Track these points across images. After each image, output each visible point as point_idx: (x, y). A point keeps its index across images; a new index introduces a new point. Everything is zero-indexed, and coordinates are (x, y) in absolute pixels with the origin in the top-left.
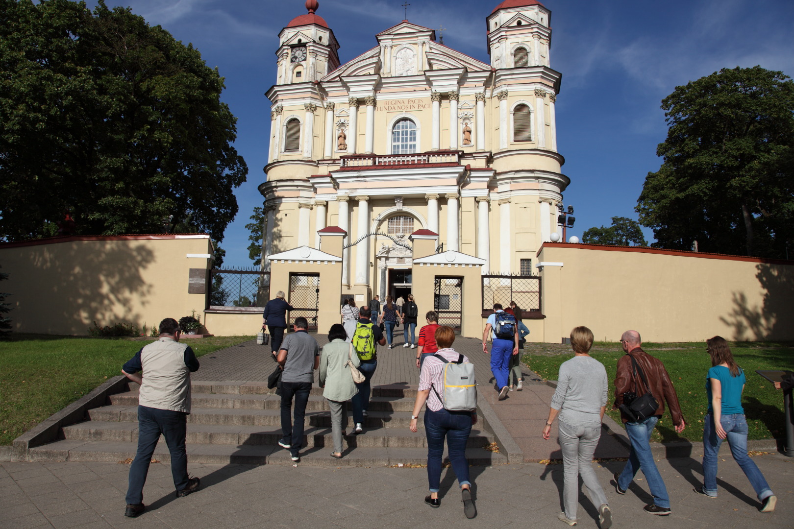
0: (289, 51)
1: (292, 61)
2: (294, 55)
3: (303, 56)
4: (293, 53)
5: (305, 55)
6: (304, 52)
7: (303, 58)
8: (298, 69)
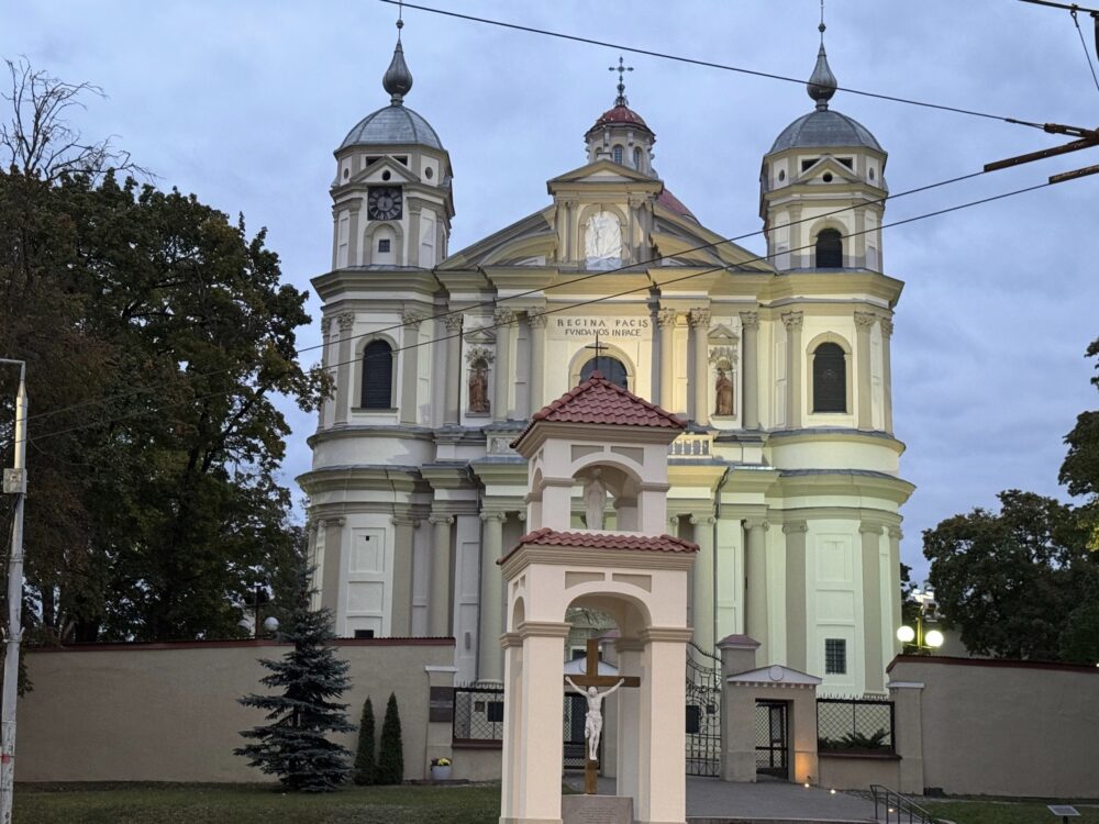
0: (365, 196)
1: (370, 217)
2: (375, 204)
3: (396, 209)
4: (373, 200)
5: (398, 207)
6: (397, 200)
7: (395, 214)
8: (385, 235)
